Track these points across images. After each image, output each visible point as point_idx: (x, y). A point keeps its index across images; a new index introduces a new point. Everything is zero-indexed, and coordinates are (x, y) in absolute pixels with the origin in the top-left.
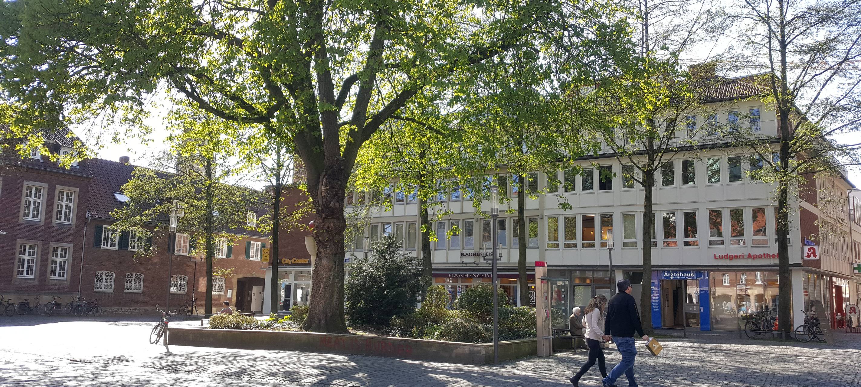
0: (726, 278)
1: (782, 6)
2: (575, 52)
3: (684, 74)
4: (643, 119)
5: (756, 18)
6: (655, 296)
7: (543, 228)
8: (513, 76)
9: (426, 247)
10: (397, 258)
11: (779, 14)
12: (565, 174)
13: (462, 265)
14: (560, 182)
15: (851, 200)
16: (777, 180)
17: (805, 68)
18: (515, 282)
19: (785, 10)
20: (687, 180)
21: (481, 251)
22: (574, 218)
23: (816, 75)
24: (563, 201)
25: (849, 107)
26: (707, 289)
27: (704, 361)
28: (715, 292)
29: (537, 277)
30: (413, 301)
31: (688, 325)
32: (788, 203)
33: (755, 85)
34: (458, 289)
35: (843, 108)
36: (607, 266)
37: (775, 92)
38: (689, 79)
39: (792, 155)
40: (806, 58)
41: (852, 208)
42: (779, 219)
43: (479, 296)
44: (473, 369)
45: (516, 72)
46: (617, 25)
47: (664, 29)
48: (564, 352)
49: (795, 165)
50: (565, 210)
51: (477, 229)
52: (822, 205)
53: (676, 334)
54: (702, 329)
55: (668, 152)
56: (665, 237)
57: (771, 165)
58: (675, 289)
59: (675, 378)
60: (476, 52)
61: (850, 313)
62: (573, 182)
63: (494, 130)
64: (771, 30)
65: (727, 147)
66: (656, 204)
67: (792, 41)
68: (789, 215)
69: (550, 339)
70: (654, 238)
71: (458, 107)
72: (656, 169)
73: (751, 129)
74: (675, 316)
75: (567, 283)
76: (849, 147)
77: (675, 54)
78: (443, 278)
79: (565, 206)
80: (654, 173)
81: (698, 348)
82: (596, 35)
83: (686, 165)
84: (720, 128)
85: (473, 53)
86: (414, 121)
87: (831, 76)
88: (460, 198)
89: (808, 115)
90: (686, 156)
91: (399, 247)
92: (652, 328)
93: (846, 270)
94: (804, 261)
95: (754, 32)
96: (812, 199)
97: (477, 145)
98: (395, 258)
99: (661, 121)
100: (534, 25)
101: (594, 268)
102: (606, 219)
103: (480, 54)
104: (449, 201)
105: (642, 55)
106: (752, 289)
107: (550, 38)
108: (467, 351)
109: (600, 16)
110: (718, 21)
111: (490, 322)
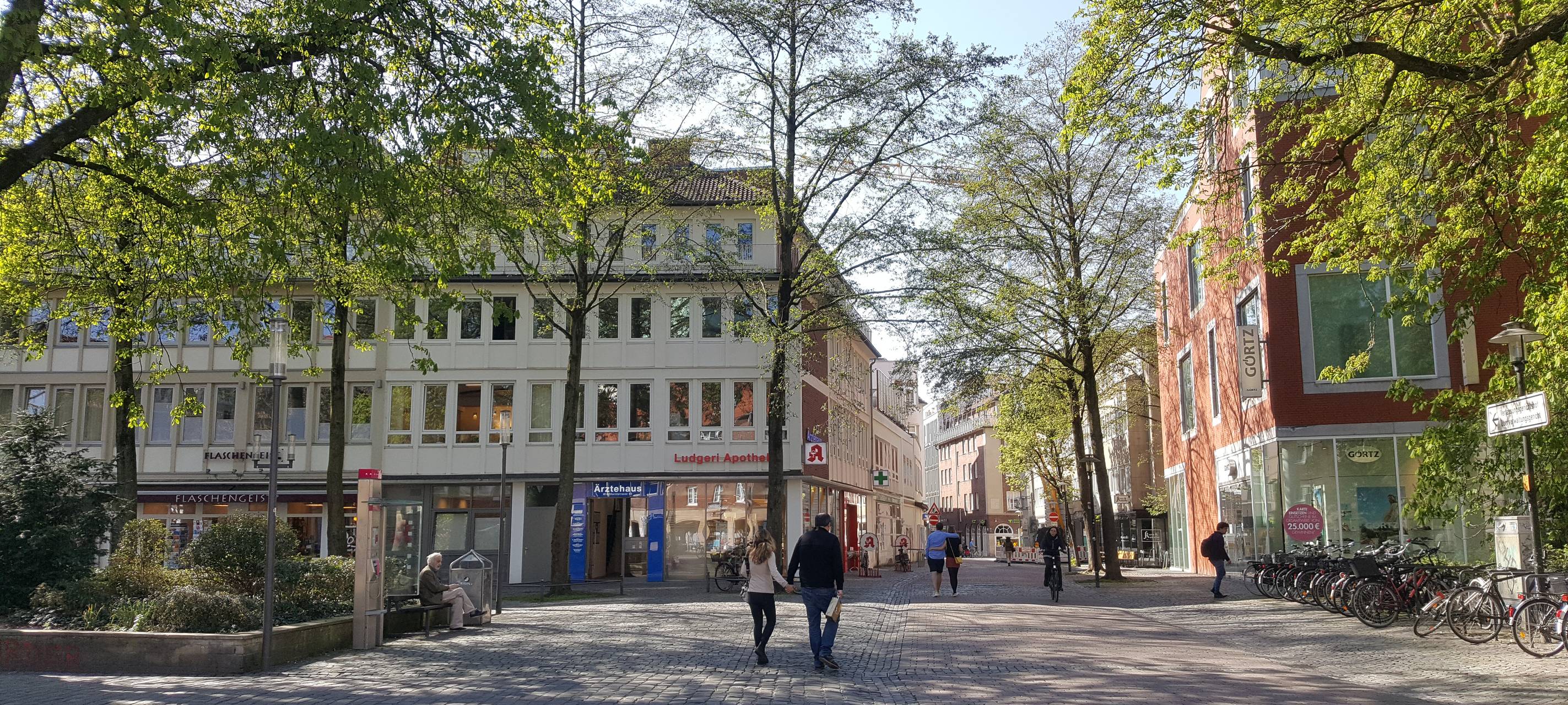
0: (693, 494)
1: (793, 62)
2: (454, 83)
3: (639, 153)
4: (569, 221)
5: (756, 76)
6: (577, 527)
7: (382, 406)
8: (332, 106)
9: (126, 439)
10: (53, 460)
11: (789, 74)
12: (430, 306)
13: (204, 477)
14: (419, 320)
15: (874, 374)
16: (772, 338)
17: (820, 167)
18: (319, 510)
19: (797, 70)
20: (639, 330)
21: (250, 450)
22: (444, 389)
23: (834, 180)
24: (421, 355)
25: (877, 233)
26: (660, 512)
27: (648, 634)
28: (673, 517)
29: (360, 500)
30: (89, 554)
31: (629, 574)
32: (786, 376)
33: (747, 184)
34: (195, 526)
35: (869, 235)
36: (498, 476)
37: (776, 200)
38: (647, 161)
39: (795, 301)
40: (824, 151)
41: (874, 387)
42: (771, 400)
43: (238, 539)
44: (216, 683)
45: (336, 99)
46: (532, 48)
47: (611, 70)
48: (405, 637)
49: (798, 317)
50: (425, 373)
51: (243, 405)
52: (834, 380)
53: (608, 590)
54: (649, 580)
55: (611, 281)
56: (600, 425)
57: (765, 315)
58: (611, 514)
59: (598, 667)
60: (255, 50)
61: (867, 546)
62: (444, 320)
63: (287, 209)
64: (775, 98)
65: (701, 280)
66: (588, 369)
67: (804, 120)
68: (787, 395)
69: (378, 616)
70: (582, 426)
71: (208, 154)
72: (589, 308)
73: (739, 255)
74: (608, 559)
75: (420, 509)
76: (875, 295)
77: (624, 116)
78: (162, 505)
79: (423, 365)
80: (587, 315)
81: (641, 612)
82: (493, 60)
83: (639, 306)
84: (692, 249)
85: (248, 50)
86: (108, 171)
87: (856, 184)
88: (208, 341)
89: (821, 241)
90: (639, 291)
91: (59, 437)
92: (569, 582)
93: (862, 480)
94: (805, 466)
95: (751, 98)
96: (820, 370)
97: (246, 235)
98: (48, 462)
99: (600, 228)
100: (377, 19)
101: (474, 481)
102: (502, 393)
103: (262, 54)
104: (184, 345)
105: (573, 108)
106: (730, 510)
107: (406, 48)
108: (204, 648)
109: (501, 25)
110: (697, 70)
111: (258, 590)
